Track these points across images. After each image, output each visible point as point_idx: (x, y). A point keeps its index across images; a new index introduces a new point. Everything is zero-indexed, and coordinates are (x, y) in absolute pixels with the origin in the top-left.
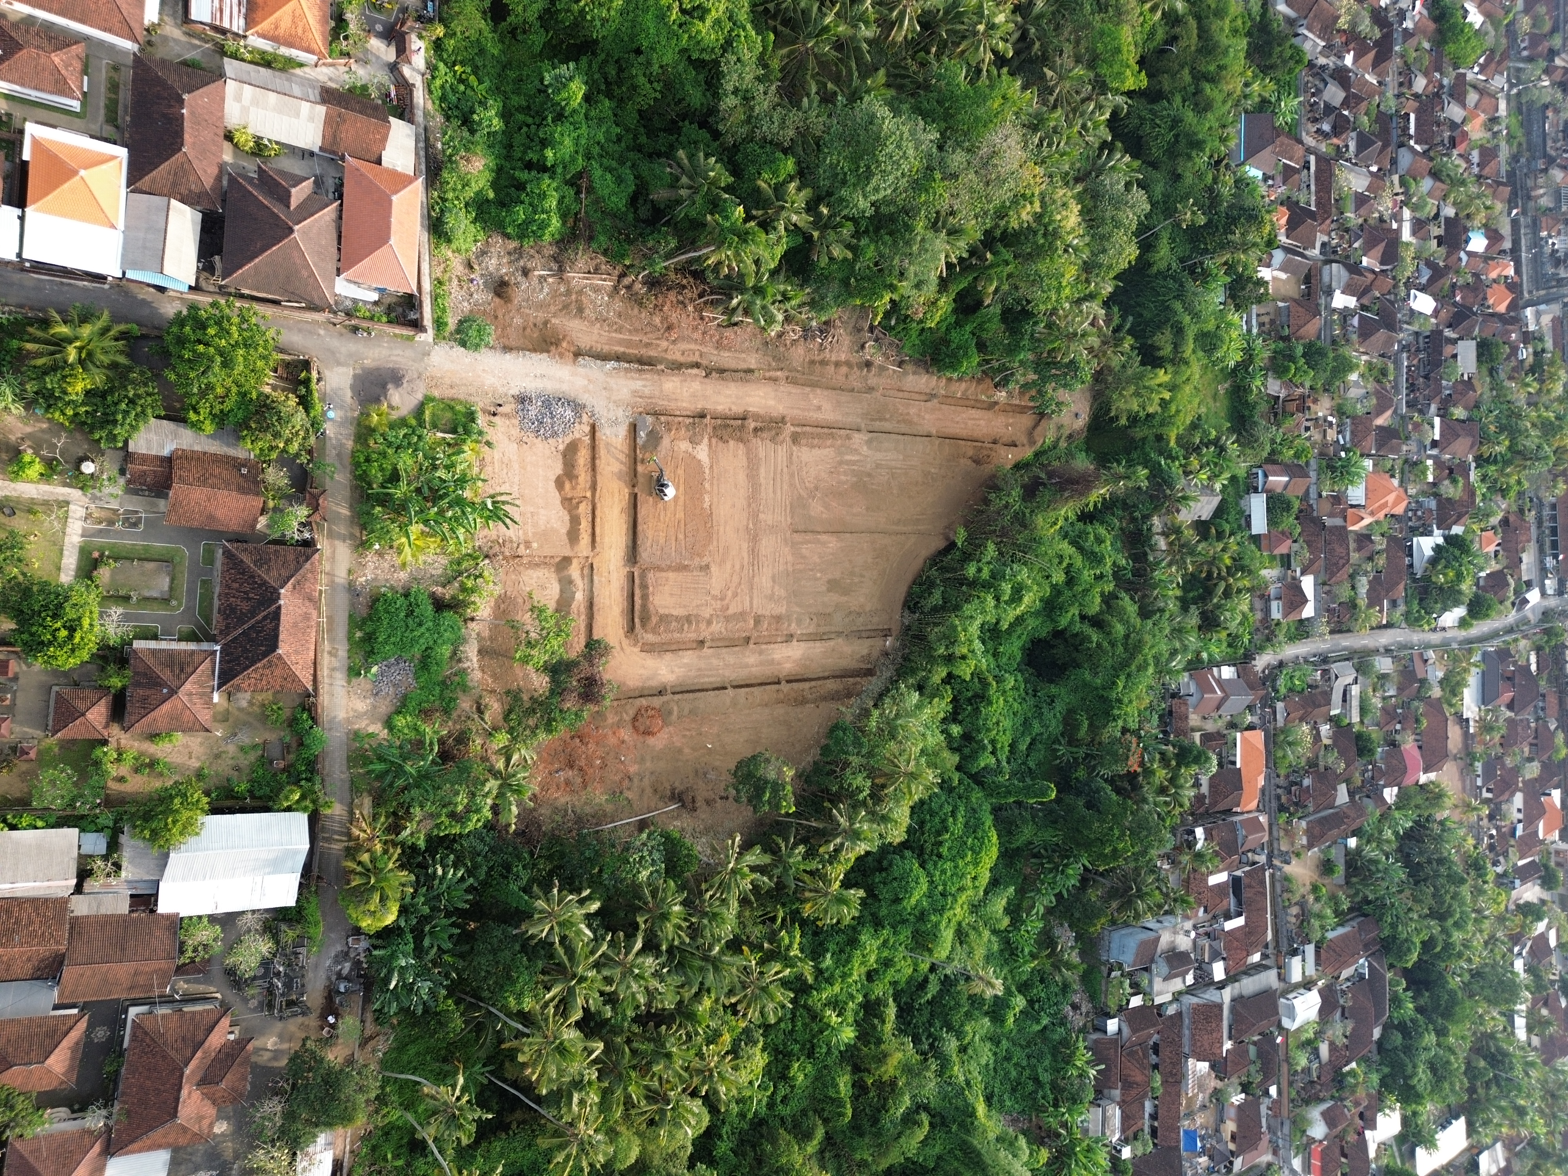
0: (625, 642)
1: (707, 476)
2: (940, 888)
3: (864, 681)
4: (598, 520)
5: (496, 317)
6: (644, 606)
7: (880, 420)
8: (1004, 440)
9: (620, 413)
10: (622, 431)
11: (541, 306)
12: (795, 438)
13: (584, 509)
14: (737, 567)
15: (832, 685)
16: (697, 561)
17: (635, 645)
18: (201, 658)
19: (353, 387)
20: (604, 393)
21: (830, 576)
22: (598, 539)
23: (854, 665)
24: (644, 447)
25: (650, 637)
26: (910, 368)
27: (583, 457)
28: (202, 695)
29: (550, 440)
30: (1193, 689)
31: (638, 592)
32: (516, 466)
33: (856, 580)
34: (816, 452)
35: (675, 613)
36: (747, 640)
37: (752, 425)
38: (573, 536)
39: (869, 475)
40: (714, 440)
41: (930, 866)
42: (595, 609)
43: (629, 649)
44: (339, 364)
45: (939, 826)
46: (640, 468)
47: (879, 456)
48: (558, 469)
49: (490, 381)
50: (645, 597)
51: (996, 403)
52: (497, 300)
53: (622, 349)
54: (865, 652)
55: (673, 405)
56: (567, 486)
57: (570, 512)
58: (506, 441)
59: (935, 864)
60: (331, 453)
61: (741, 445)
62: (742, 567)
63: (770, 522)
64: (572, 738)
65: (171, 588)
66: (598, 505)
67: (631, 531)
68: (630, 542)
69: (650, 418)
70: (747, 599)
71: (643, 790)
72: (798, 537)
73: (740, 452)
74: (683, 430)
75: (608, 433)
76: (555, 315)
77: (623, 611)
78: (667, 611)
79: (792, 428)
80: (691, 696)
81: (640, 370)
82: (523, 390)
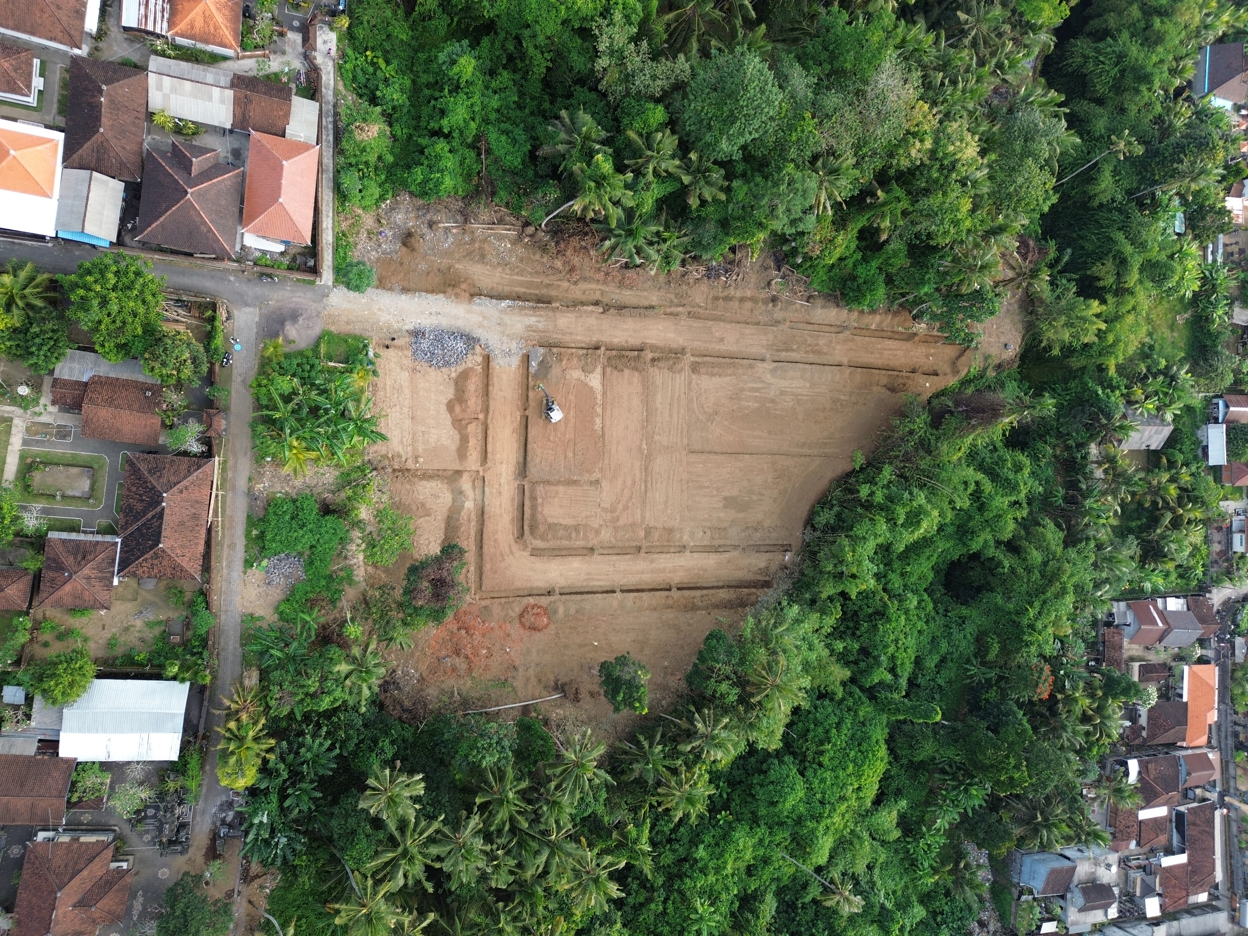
0: (515, 547)
1: (599, 402)
2: (819, 796)
3: (760, 592)
4: (490, 439)
5: (401, 264)
6: (533, 516)
7: (787, 350)
8: (925, 369)
9: (514, 345)
10: (516, 361)
11: (447, 253)
12: (695, 368)
13: (473, 429)
14: (629, 482)
15: (724, 595)
16: (586, 477)
17: (524, 550)
18: (103, 548)
19: (258, 325)
20: (498, 328)
21: (726, 494)
22: (489, 456)
23: (750, 577)
24: (535, 376)
25: (539, 544)
26: (819, 302)
27: (473, 385)
28: (101, 579)
29: (443, 370)
30: (1130, 618)
31: (527, 503)
32: (407, 391)
33: (755, 498)
34: (717, 380)
35: (564, 522)
36: (639, 549)
37: (650, 356)
38: (462, 452)
39: (773, 401)
40: (608, 370)
41: (809, 773)
42: (486, 516)
43: (518, 554)
44: (247, 305)
45: (822, 736)
46: (531, 394)
47: (783, 384)
48: (450, 393)
49: (384, 318)
50: (534, 508)
51: (915, 334)
52: (404, 249)
53: (523, 290)
54: (763, 565)
55: (567, 338)
56: (457, 409)
57: (460, 432)
58: (398, 370)
59: (815, 771)
60: (237, 380)
61: (636, 374)
62: (634, 483)
63: (665, 443)
64: (459, 629)
65: (92, 488)
66: (490, 426)
67: (522, 450)
68: (521, 460)
69: (542, 350)
70: (639, 511)
71: (528, 679)
72: (694, 458)
73: (635, 380)
74: (575, 360)
75: (501, 363)
76: (459, 261)
77: (513, 520)
78: (556, 521)
79: (692, 359)
80: (579, 597)
81: (534, 308)
82: (417, 326)
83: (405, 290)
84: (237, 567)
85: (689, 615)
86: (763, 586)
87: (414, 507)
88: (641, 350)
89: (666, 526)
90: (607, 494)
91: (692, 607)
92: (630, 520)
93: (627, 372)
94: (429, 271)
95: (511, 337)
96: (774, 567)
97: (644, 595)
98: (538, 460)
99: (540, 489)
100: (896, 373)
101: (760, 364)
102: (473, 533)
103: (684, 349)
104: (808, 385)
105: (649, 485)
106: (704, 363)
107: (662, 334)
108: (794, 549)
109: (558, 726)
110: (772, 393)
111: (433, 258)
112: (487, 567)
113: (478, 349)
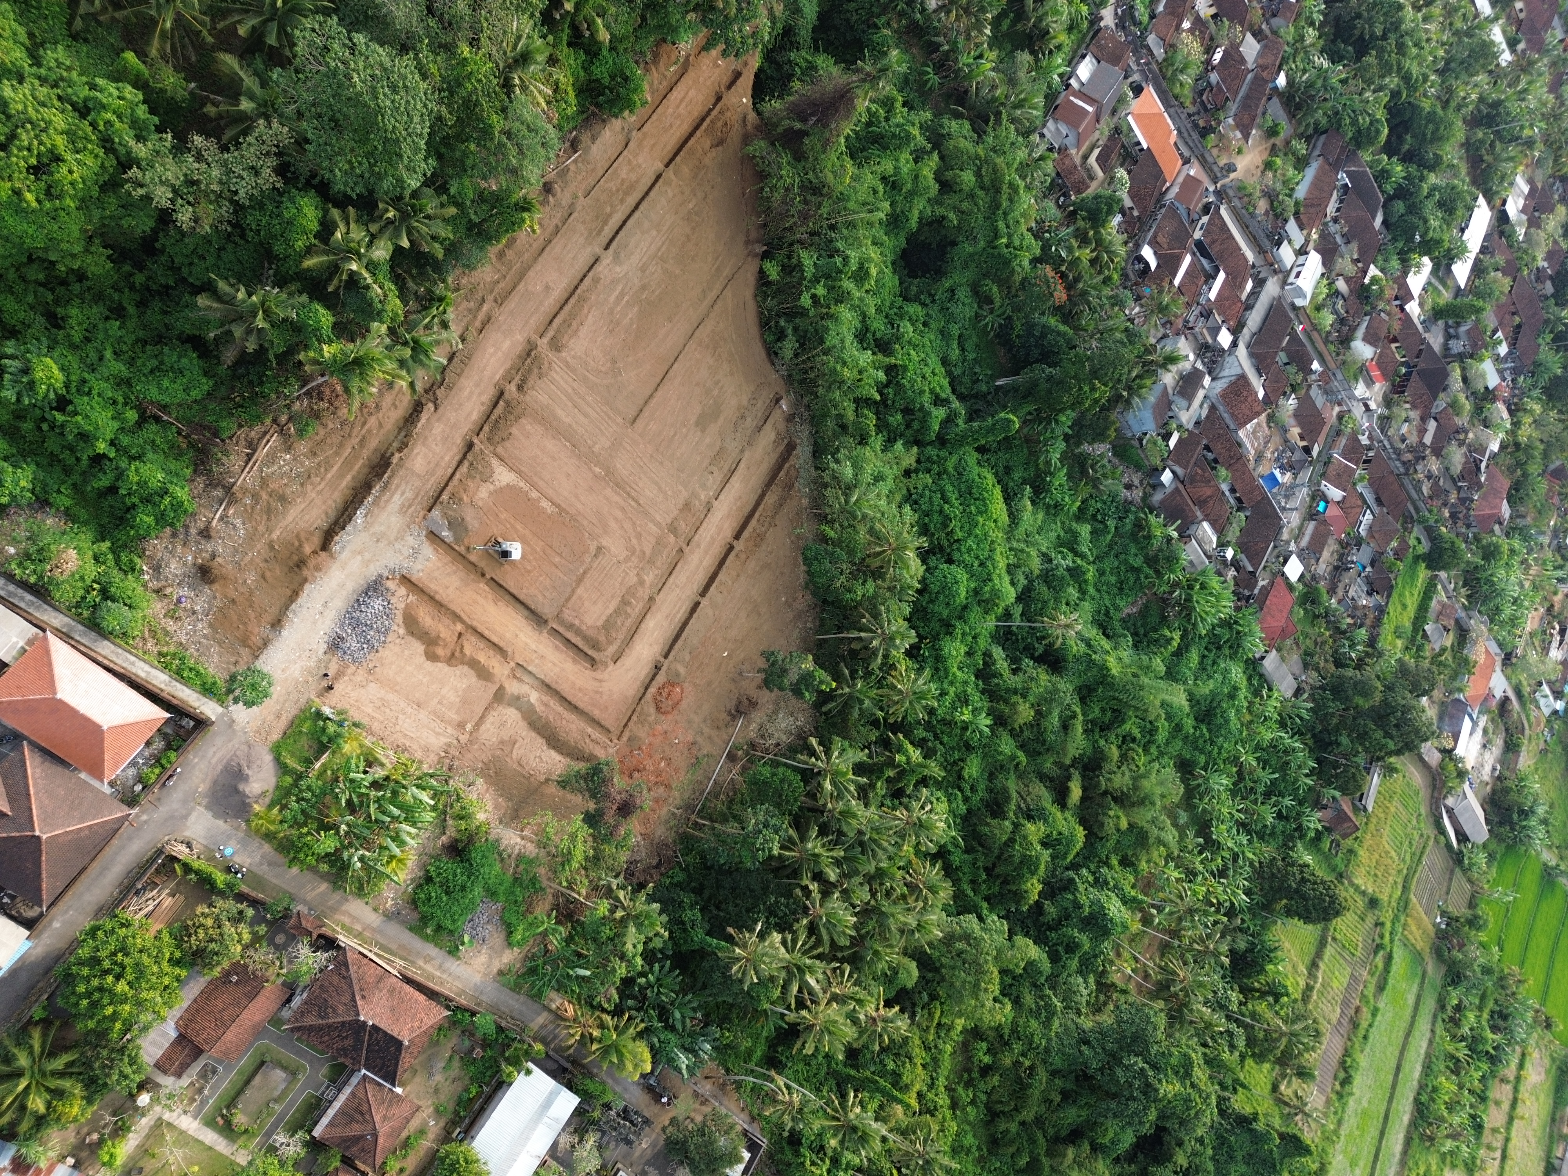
0: (598, 675)
1: (526, 488)
3: (792, 461)
4: (487, 633)
5: (233, 601)
6: (585, 638)
7: (605, 222)
8: (726, 80)
9: (410, 540)
10: (428, 550)
11: (251, 537)
12: (556, 345)
13: (471, 646)
14: (619, 514)
15: (771, 499)
16: (588, 559)
17: (607, 667)
18: (362, 1091)
19: (216, 816)
20: (381, 545)
21: (693, 419)
22: (501, 644)
23: (774, 456)
24: (457, 540)
25: (612, 649)
26: (585, 138)
27: (426, 617)
28: (390, 1105)
29: (389, 639)
31: (570, 635)
32: (391, 697)
33: (716, 392)
34: (584, 331)
35: (610, 611)
36: (681, 550)
37: (513, 387)
38: (483, 674)
39: (644, 288)
40: (500, 450)
42: (554, 685)
43: (605, 675)
44: (186, 817)
46: (473, 558)
47: (635, 259)
48: (419, 648)
49: (296, 671)
50: (578, 632)
51: (688, 56)
52: (216, 586)
53: (349, 477)
54: (772, 436)
55: (439, 472)
56: (440, 651)
57: (463, 663)
58: (363, 691)
60: (264, 871)
61: (523, 421)
62: (623, 509)
63: (608, 444)
64: (631, 776)
65: (285, 1068)
66: (475, 624)
67: (518, 605)
68: (526, 613)
69: (436, 513)
70: (651, 525)
71: (710, 738)
72: (640, 423)
73: (529, 427)
74: (470, 483)
75: (419, 567)
76: (270, 530)
77: (574, 660)
78: (604, 618)
79: (545, 340)
80: (680, 642)
81: (385, 487)
82: (326, 638)
83: (277, 624)
84: (452, 965)
85: (764, 547)
86: (790, 454)
87: (498, 752)
88: (501, 394)
89: (680, 506)
90: (615, 546)
91: (760, 538)
92: (653, 541)
93: (514, 430)
94: (263, 577)
95: (400, 538)
96: (782, 426)
97: (721, 577)
98: (540, 598)
99: (568, 615)
100: (708, 121)
101: (599, 268)
102: (560, 709)
103: (529, 342)
104: (654, 233)
105: (633, 494)
106: (558, 330)
107: (500, 354)
108: (783, 393)
109: (762, 737)
110: (636, 281)
111: (247, 559)
112: (596, 713)
113: (391, 584)
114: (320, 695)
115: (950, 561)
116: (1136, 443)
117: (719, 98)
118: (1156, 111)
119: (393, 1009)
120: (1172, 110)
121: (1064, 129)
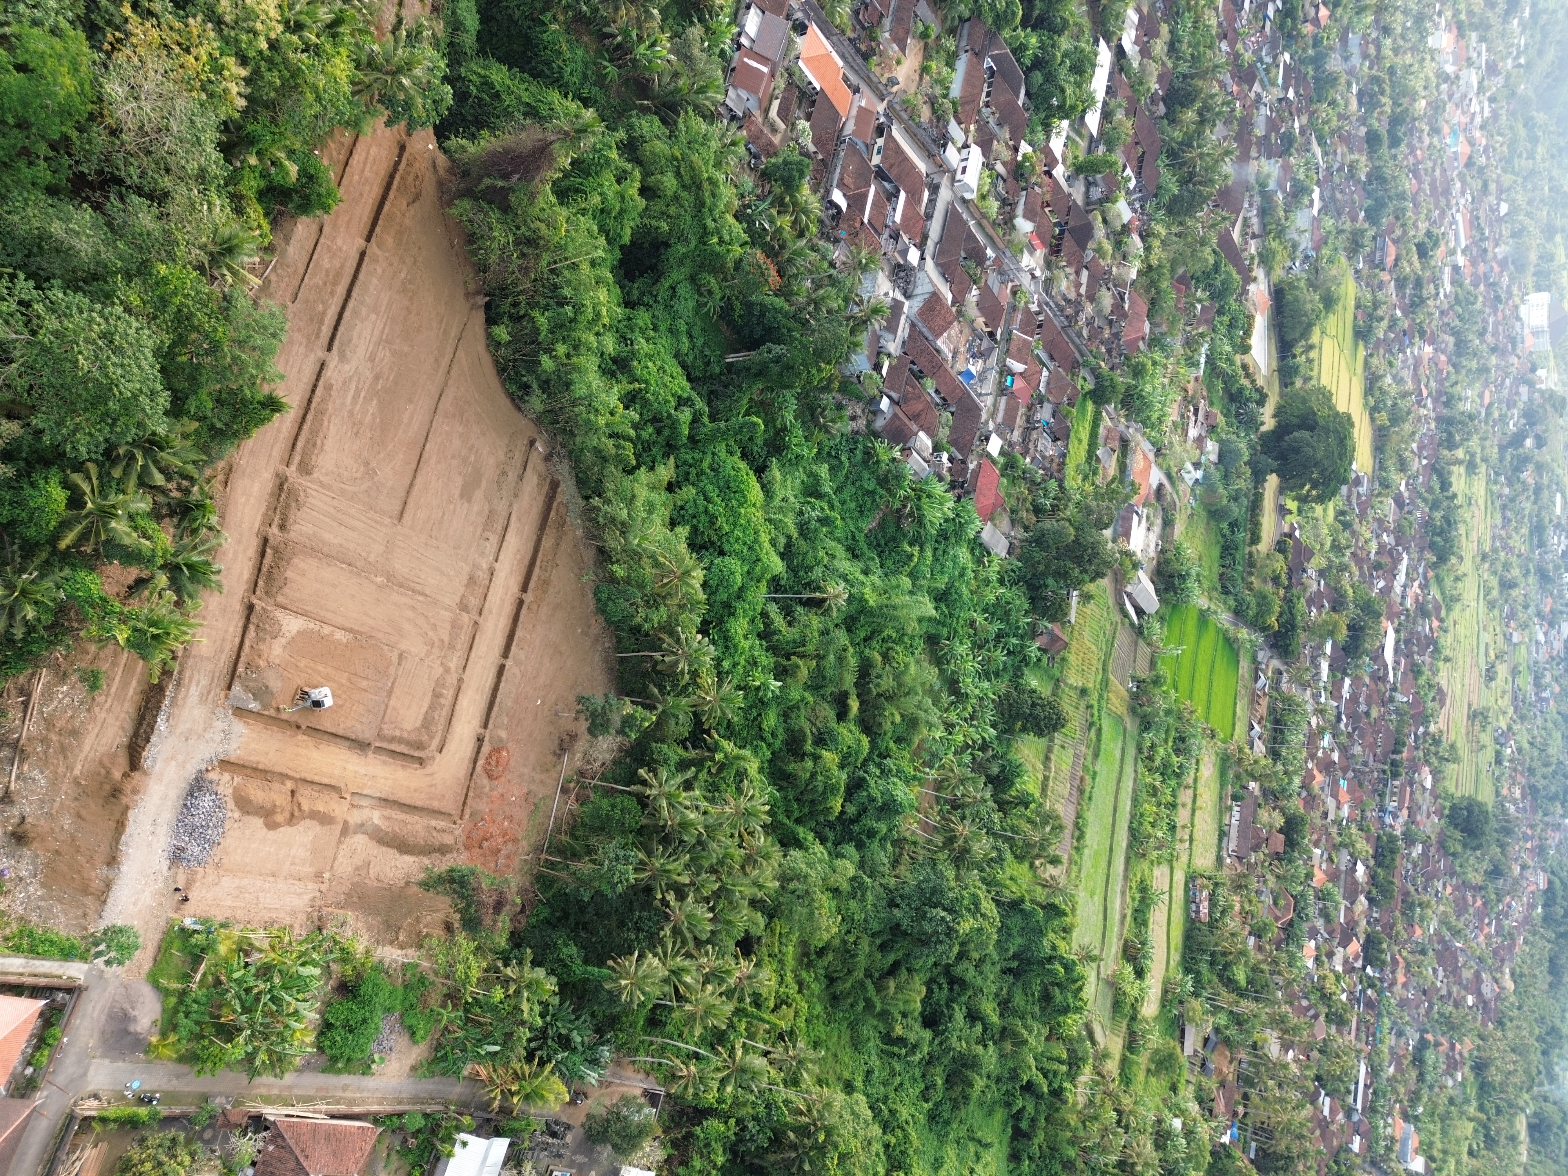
0: (429, 769)
1: (318, 627)
3: (559, 498)
4: (316, 779)
10: (239, 727)
12: (305, 469)
13: (304, 800)
17: (434, 759)
19: (114, 1060)
20: (191, 741)
21: (457, 492)
22: (333, 783)
23: (541, 499)
25: (435, 743)
29: (227, 828)
31: (393, 747)
32: (244, 881)
35: (425, 709)
36: (476, 623)
40: (280, 599)
43: (434, 768)
44: (85, 1074)
46: (284, 716)
47: (361, 351)
48: (257, 823)
50: (401, 740)
54: (535, 480)
55: (227, 646)
56: (279, 818)
57: (303, 819)
58: (217, 888)
60: (176, 1085)
62: (413, 608)
63: (382, 549)
66: (303, 775)
67: (338, 740)
68: (347, 743)
69: (237, 688)
70: (443, 612)
71: (542, 782)
72: (407, 516)
73: (302, 565)
74: (262, 647)
75: (235, 746)
76: (69, 768)
77: (403, 766)
78: (421, 717)
79: (293, 468)
80: (495, 709)
81: (179, 684)
82: (166, 854)
83: (113, 861)
84: (369, 1082)
85: (551, 590)
86: (555, 492)
87: (356, 879)
88: (265, 541)
89: (465, 582)
90: (414, 646)
91: (545, 583)
92: (448, 626)
93: (289, 574)
94: (79, 816)
95: (208, 727)
96: (541, 467)
97: (519, 634)
98: (358, 726)
99: (388, 731)
100: (398, 177)
101: (327, 373)
102: (402, 816)
103: (277, 475)
104: (373, 317)
105: (418, 587)
106: (304, 454)
107: (252, 501)
108: (535, 435)
109: (589, 762)
110: (368, 373)
111: (56, 805)
112: (436, 805)
113: (212, 776)
114: (177, 910)
115: (722, 553)
116: (855, 380)
117: (402, 148)
118: (823, 52)
119: (334, 1153)
120: (835, 38)
121: (744, 94)
